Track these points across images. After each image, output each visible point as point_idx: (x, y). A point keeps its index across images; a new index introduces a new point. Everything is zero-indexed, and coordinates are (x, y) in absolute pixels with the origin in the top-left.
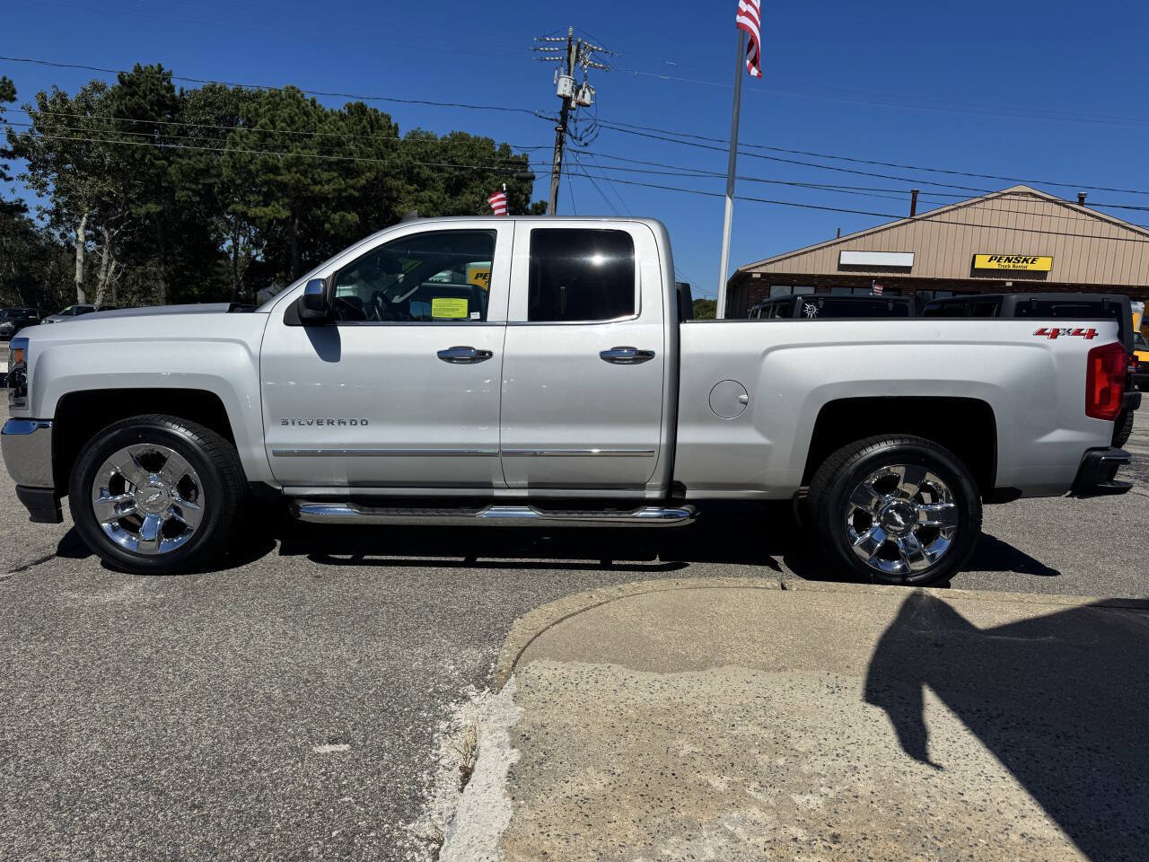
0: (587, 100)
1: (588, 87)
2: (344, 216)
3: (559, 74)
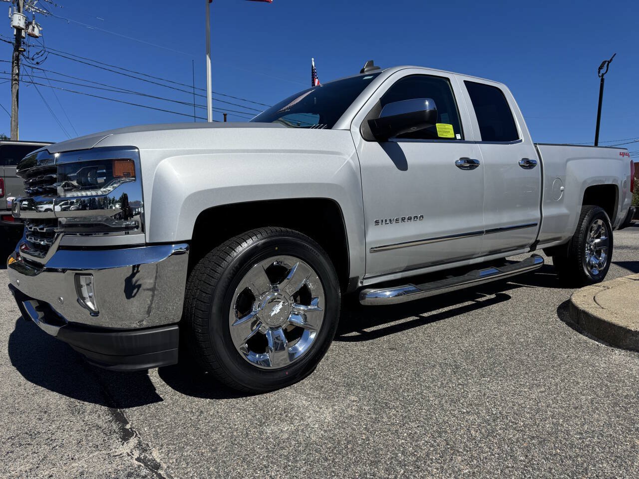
0: (36, 32)
1: (36, 24)
3: (12, 11)
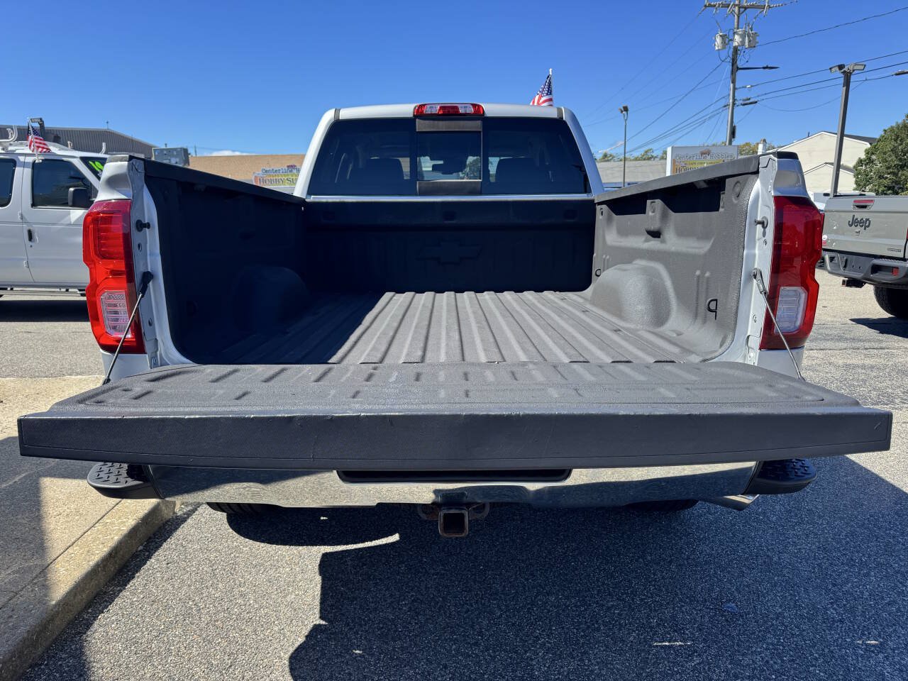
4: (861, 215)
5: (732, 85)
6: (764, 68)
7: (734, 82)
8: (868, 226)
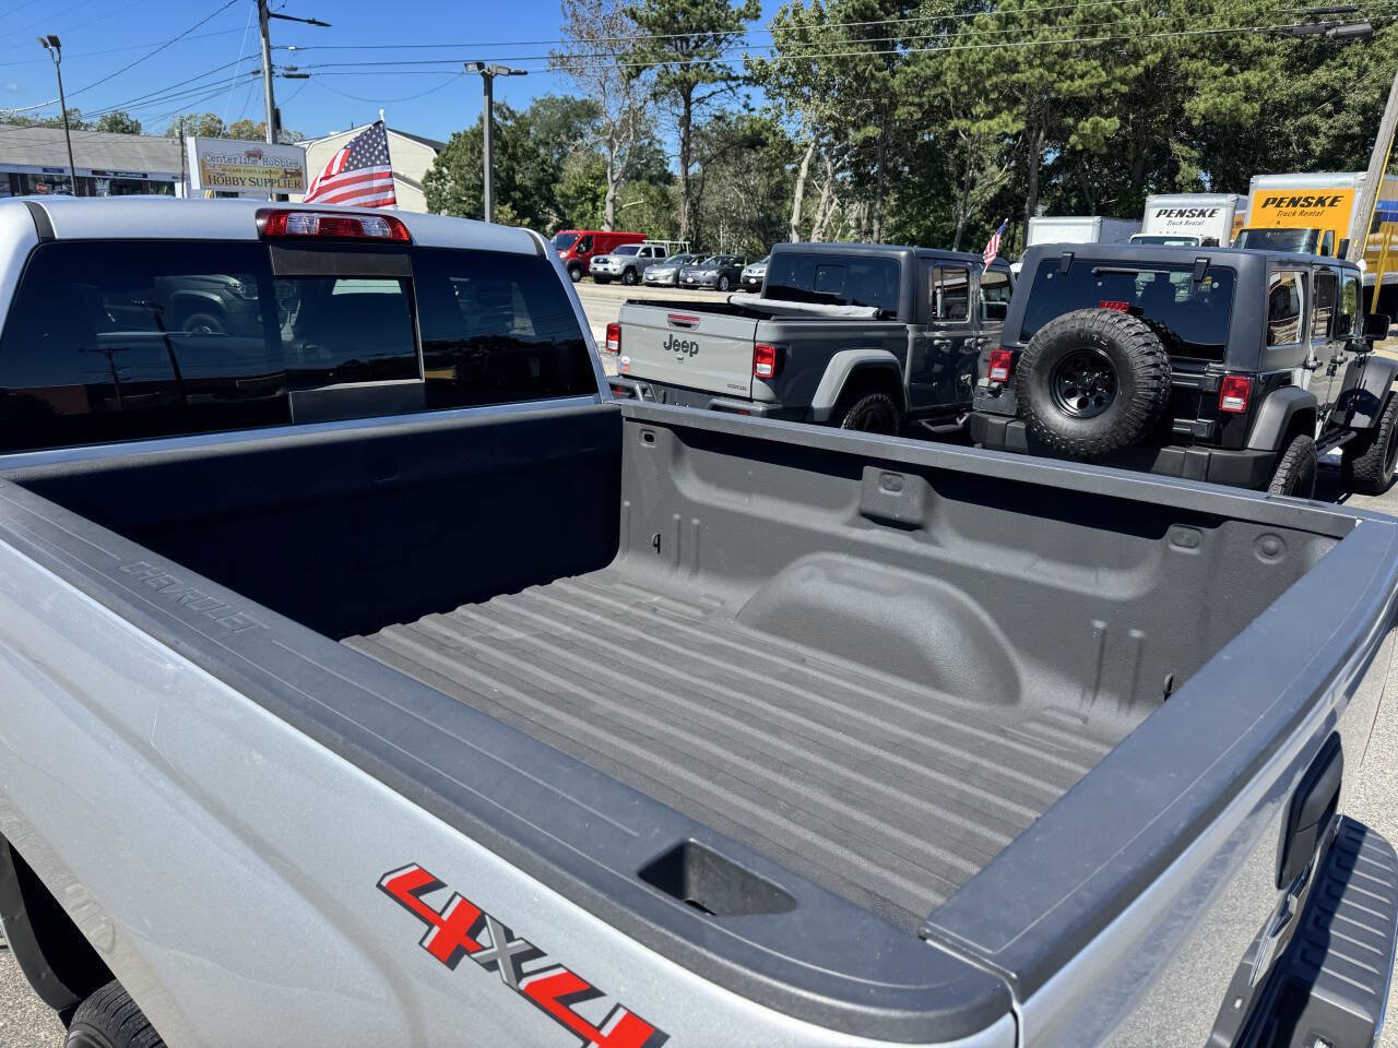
2: (1100, 122)
4: (681, 336)
5: (263, 40)
6: (310, 22)
7: (265, 34)
8: (696, 352)
